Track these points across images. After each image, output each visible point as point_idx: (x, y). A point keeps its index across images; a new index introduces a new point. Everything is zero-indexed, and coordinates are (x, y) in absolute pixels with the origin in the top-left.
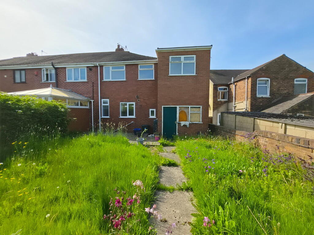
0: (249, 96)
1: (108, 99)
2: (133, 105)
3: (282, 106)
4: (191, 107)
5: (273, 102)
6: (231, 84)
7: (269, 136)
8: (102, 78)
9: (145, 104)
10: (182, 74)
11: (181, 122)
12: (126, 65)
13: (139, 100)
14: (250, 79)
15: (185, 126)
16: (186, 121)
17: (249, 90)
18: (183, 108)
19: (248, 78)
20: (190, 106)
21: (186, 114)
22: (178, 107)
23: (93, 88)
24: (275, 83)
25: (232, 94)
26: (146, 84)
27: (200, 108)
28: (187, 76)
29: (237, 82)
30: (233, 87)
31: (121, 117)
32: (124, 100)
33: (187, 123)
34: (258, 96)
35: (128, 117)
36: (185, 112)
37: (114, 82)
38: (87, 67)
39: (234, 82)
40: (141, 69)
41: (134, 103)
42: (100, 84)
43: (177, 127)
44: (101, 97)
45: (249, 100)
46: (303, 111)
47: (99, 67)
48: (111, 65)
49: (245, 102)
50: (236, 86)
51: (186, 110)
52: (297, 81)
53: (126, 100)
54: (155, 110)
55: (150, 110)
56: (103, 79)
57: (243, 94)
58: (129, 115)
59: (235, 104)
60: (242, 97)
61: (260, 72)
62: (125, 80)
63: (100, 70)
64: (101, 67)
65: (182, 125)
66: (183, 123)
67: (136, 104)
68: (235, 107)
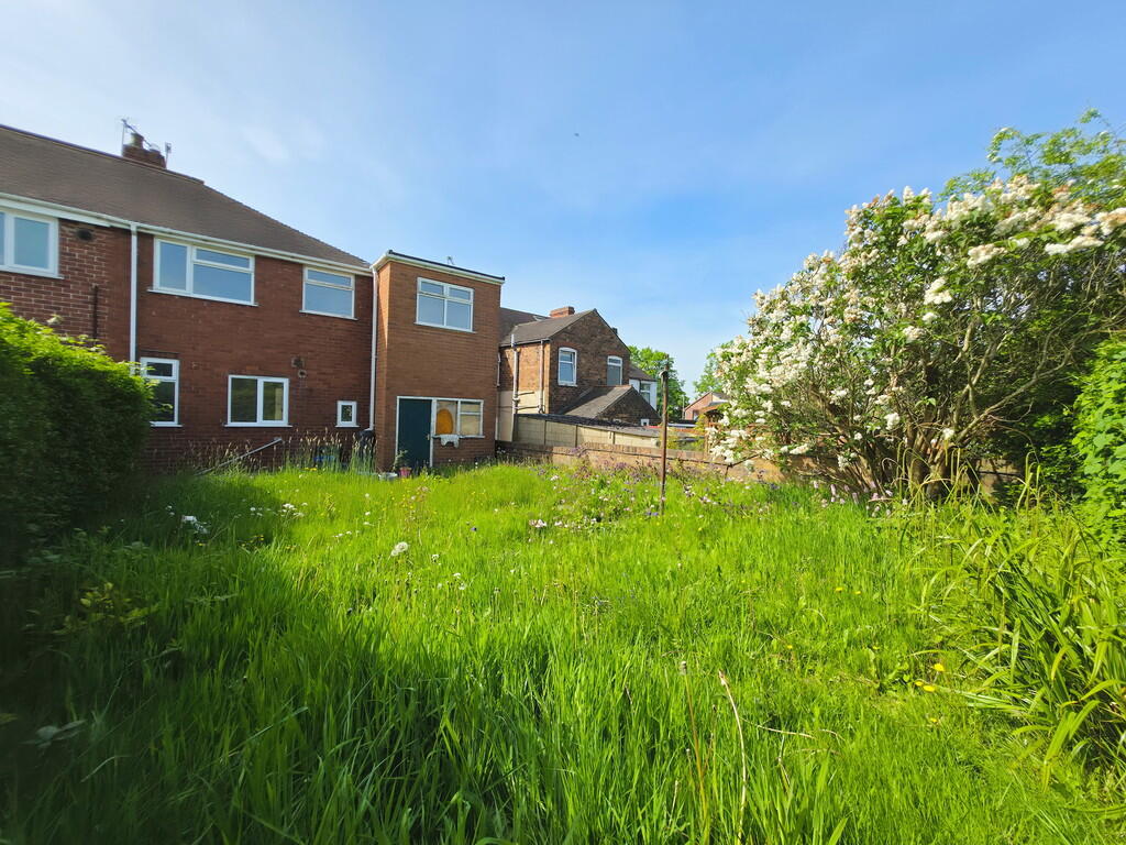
0: (547, 382)
1: (176, 358)
2: (280, 385)
3: (595, 405)
4: (462, 403)
5: (582, 395)
6: (509, 347)
7: (601, 448)
8: (146, 277)
9: (325, 387)
10: (445, 326)
11: (442, 436)
12: (258, 258)
13: (302, 374)
14: (548, 347)
15: (450, 444)
16: (451, 433)
17: (547, 369)
18: (445, 403)
19: (545, 343)
20: (460, 400)
21: (451, 417)
22: (434, 400)
23: (95, 308)
24: (583, 361)
25: (511, 373)
26: (330, 329)
27: (479, 404)
28: (456, 332)
29: (522, 345)
30: (511, 355)
31: (231, 424)
32: (248, 368)
33: (454, 438)
34: (561, 382)
35: (260, 422)
36: (449, 414)
37: (205, 304)
38: (63, 221)
39: (516, 345)
40: (313, 281)
41: (285, 382)
42: (138, 300)
43: (431, 448)
44: (137, 348)
45: (547, 389)
46: (620, 415)
47: (134, 239)
48: (194, 244)
49: (538, 393)
50: (519, 354)
51: (451, 409)
52: (611, 361)
53: (257, 368)
54: (354, 404)
55: (340, 404)
56: (151, 285)
57: (534, 375)
58: (265, 419)
59: (517, 396)
60: (531, 382)
61: (563, 335)
62: (252, 303)
63: (139, 247)
64: (146, 239)
65: (444, 442)
66: (446, 439)
67: (291, 383)
68: (518, 402)
